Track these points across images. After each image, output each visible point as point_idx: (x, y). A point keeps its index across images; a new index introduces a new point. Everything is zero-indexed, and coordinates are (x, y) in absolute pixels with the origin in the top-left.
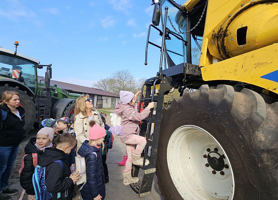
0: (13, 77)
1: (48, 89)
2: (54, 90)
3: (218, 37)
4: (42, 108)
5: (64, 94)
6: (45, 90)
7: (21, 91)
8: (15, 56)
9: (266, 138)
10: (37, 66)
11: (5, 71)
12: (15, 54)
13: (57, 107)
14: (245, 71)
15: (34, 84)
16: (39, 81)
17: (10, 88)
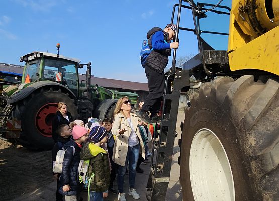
0: (57, 80)
1: (89, 90)
2: (95, 91)
3: (247, 11)
4: (83, 111)
5: (107, 94)
6: (86, 91)
7: (64, 94)
8: (57, 59)
9: (257, 143)
10: (78, 66)
11: (51, 75)
12: (58, 56)
13: (99, 109)
14: (268, 55)
15: (76, 85)
16: (80, 82)
17: (55, 92)
